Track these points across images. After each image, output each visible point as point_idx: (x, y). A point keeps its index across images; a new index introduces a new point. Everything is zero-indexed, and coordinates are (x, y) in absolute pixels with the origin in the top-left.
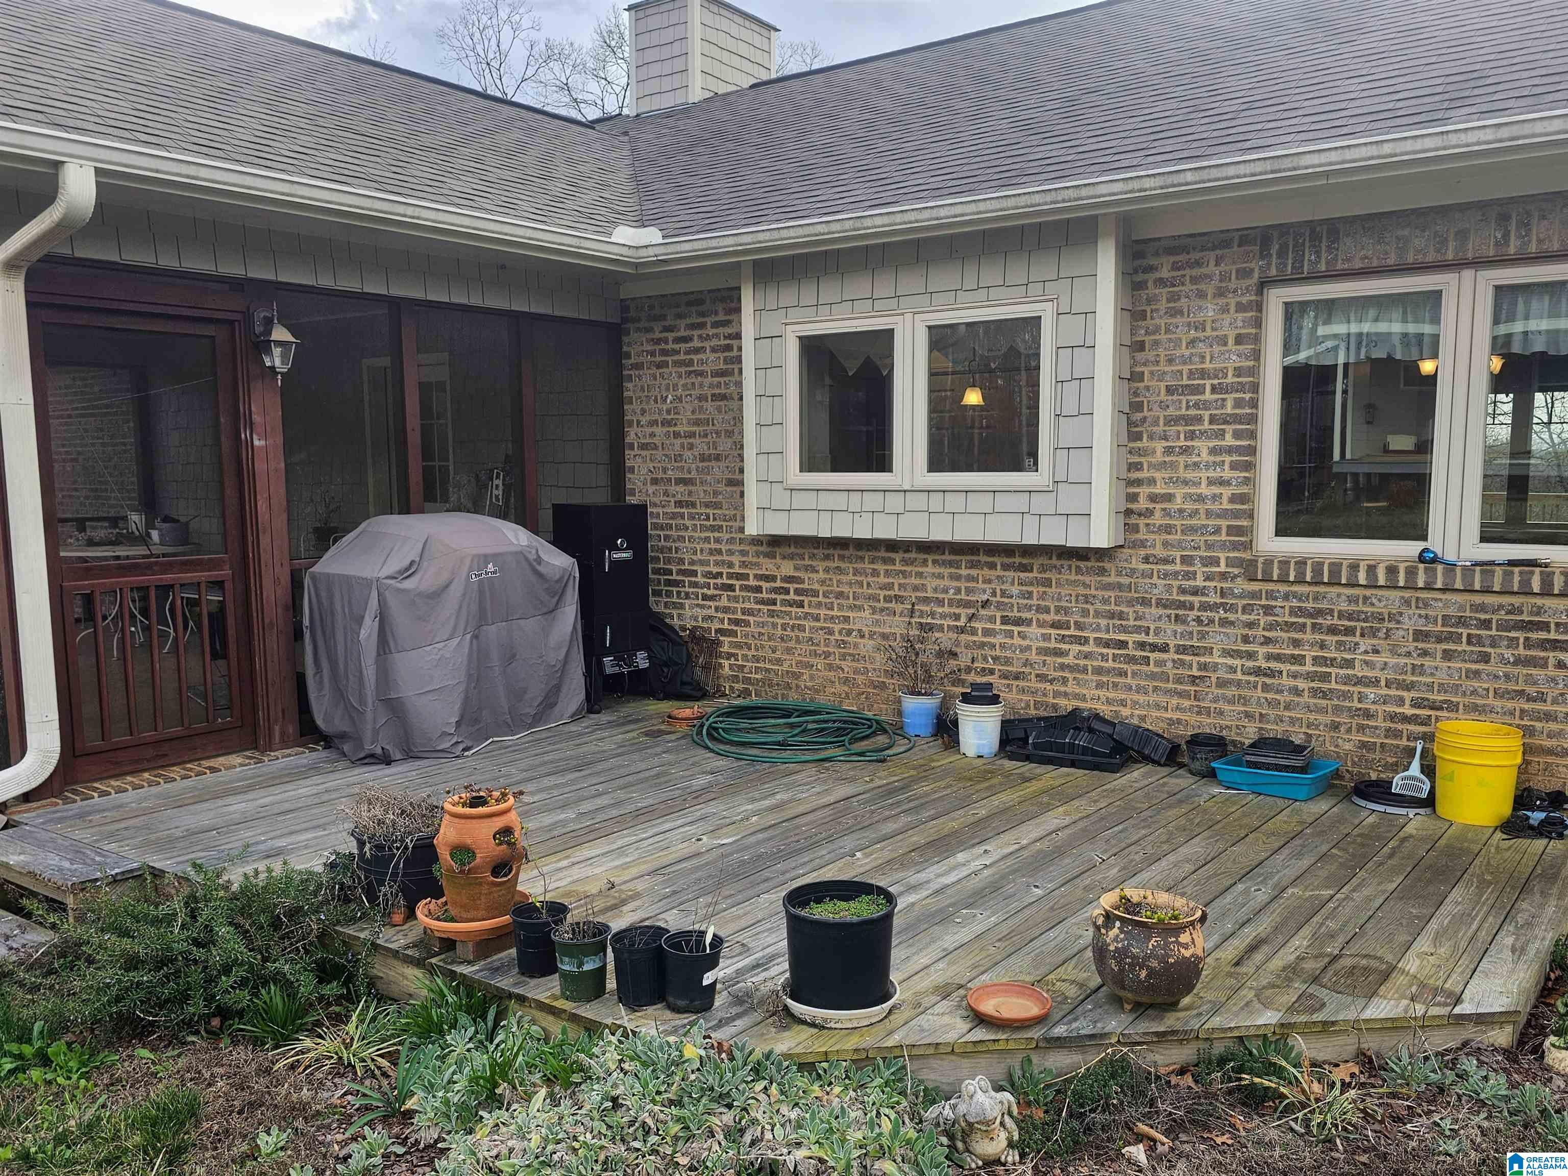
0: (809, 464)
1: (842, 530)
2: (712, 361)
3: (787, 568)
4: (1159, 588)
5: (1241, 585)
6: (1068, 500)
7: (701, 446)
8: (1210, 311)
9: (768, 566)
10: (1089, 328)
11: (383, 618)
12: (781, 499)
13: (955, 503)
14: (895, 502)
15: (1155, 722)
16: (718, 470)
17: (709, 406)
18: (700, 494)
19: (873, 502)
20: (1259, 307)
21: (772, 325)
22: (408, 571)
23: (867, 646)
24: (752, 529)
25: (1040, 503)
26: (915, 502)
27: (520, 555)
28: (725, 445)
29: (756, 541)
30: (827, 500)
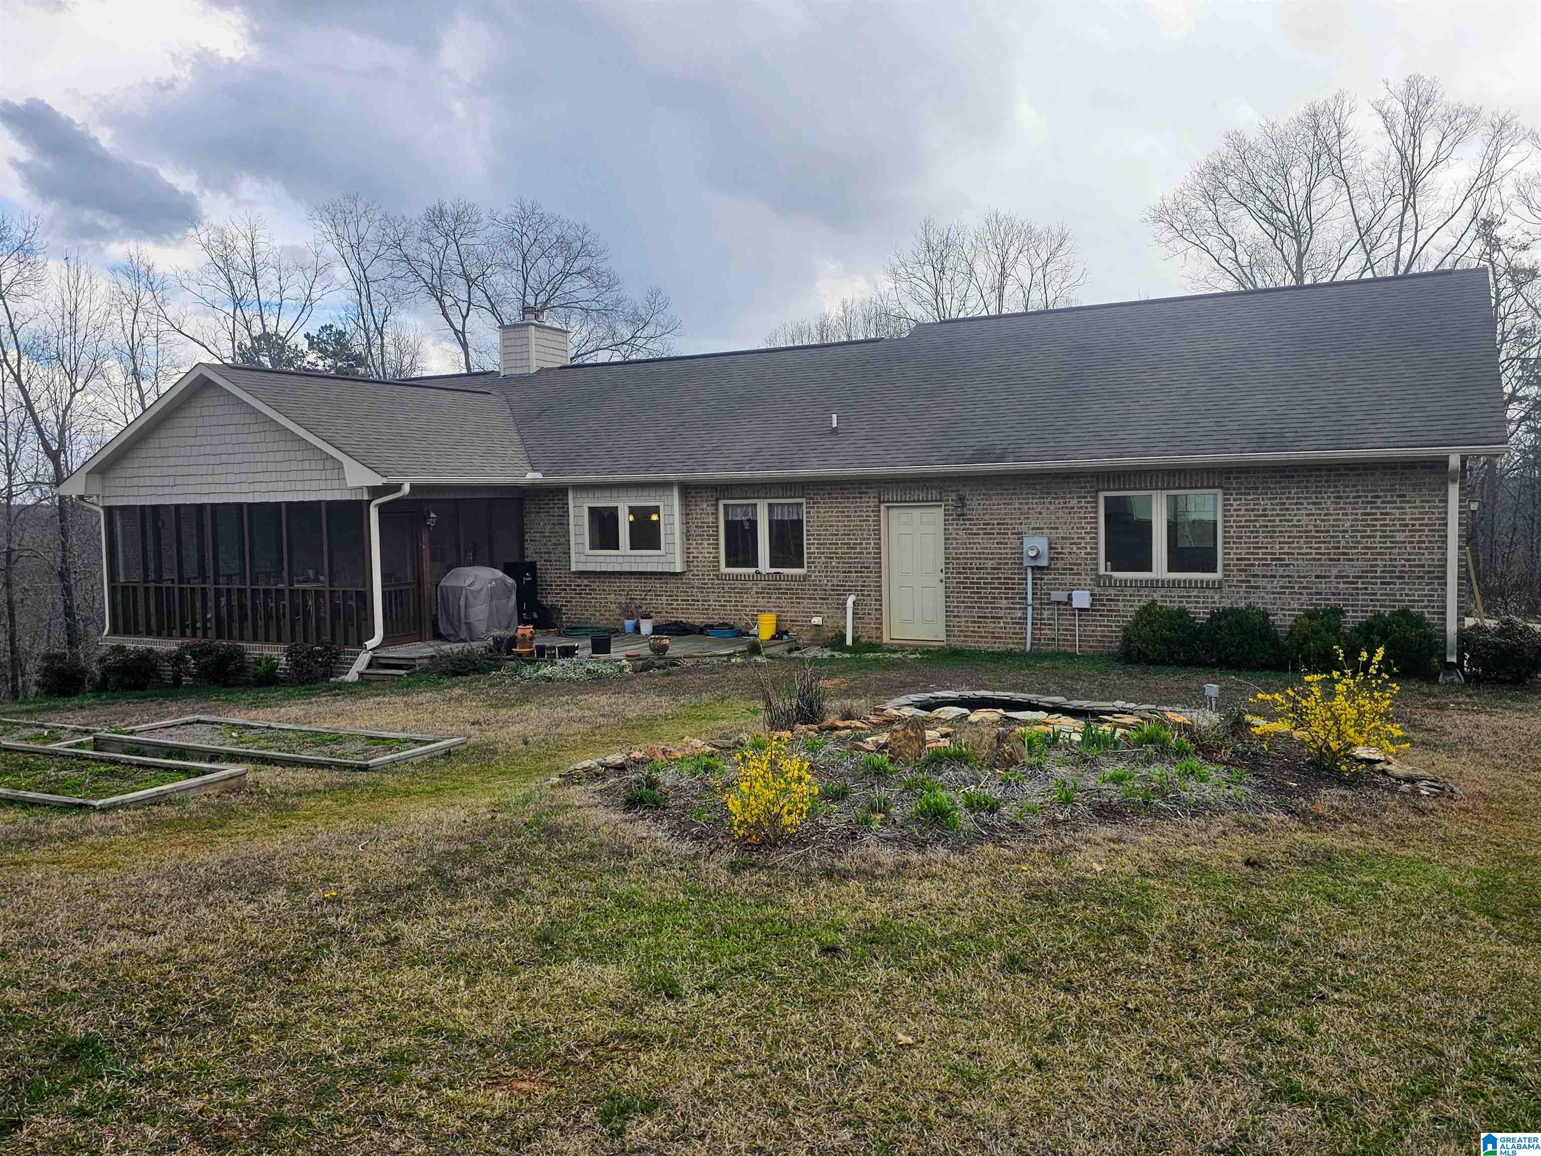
0: (593, 547)
1: (604, 568)
2: (557, 512)
3: (586, 582)
4: (696, 583)
5: (716, 582)
6: (669, 558)
7: (553, 540)
8: (705, 506)
9: (579, 582)
10: (672, 510)
11: (466, 599)
12: (583, 559)
13: (639, 559)
14: (620, 559)
15: (698, 622)
16: (560, 549)
17: (557, 527)
18: (553, 558)
19: (614, 559)
20: (717, 505)
21: (579, 502)
22: (471, 585)
23: (613, 606)
24: (573, 569)
25: (662, 559)
26: (627, 559)
27: (501, 579)
28: (562, 540)
29: (574, 573)
30: (598, 559)
